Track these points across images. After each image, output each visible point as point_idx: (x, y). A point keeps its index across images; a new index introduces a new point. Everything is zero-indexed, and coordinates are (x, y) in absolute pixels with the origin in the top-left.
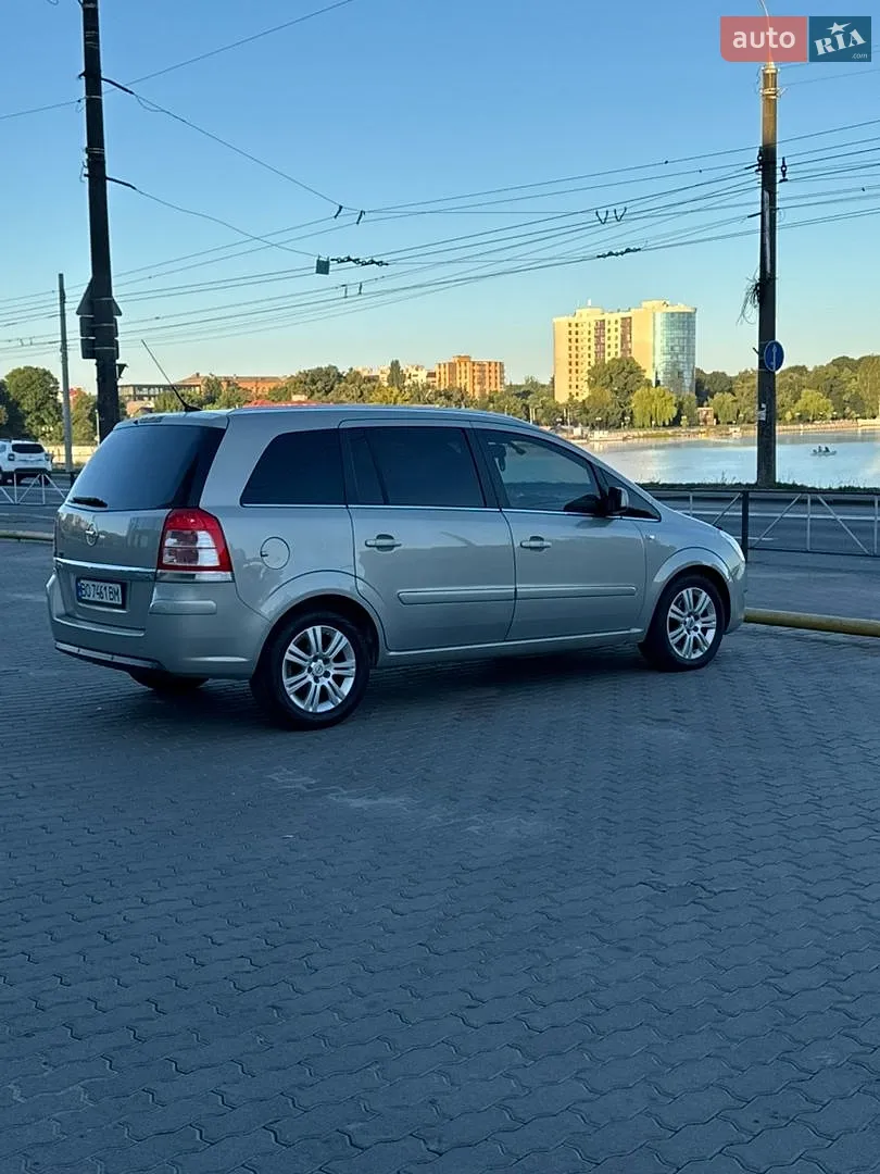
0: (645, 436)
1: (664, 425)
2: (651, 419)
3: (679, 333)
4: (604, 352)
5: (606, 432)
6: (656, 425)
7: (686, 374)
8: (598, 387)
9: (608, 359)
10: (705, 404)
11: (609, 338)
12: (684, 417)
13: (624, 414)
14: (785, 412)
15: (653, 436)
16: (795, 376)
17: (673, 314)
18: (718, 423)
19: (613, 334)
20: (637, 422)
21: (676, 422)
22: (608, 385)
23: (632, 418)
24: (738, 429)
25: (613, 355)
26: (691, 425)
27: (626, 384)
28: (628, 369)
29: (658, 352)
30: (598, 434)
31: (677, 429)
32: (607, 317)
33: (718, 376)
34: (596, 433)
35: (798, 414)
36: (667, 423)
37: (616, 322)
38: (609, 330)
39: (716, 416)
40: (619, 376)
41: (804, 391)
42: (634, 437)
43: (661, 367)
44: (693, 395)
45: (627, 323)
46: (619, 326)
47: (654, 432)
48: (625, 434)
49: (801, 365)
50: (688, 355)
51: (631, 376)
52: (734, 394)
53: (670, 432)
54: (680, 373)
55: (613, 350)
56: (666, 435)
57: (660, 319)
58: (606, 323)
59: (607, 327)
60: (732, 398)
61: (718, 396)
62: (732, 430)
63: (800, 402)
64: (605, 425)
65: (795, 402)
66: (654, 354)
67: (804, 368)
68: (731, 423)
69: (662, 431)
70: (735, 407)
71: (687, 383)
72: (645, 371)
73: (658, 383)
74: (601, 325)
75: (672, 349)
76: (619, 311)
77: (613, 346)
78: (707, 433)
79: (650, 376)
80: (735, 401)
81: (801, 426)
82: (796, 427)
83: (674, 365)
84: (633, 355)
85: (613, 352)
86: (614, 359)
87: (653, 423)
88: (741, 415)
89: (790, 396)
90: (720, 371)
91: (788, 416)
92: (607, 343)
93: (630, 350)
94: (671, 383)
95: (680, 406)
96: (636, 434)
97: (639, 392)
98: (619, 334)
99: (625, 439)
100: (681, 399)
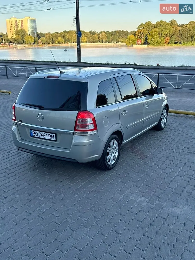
0: (29, 46)
1: (32, 44)
2: (29, 42)
3: (33, 24)
4: (18, 27)
5: (20, 45)
6: (30, 44)
7: (35, 33)
8: (17, 35)
9: (19, 29)
10: (40, 39)
11: (18, 24)
12: (36, 42)
13: (23, 41)
14: (55, 41)
15: (30, 46)
16: (57, 34)
17: (31, 20)
18: (42, 43)
19: (19, 23)
20: (26, 43)
21: (34, 43)
22: (19, 35)
23: (25, 42)
24: (47, 45)
25: (20, 28)
26: (38, 44)
27: (23, 35)
28: (23, 31)
29: (29, 28)
30: (19, 45)
31: (35, 45)
32: (18, 20)
33: (41, 33)
34: (18, 45)
35: (58, 42)
36: (33, 43)
37: (20, 21)
38: (18, 23)
39: (42, 42)
40: (22, 33)
41: (59, 37)
42: (26, 46)
43: (30, 31)
44: (37, 37)
45: (22, 21)
46: (20, 22)
47: (30, 45)
48: (24, 45)
49: (57, 32)
50: (35, 29)
51: (24, 33)
52: (45, 37)
53: (33, 45)
54: (34, 32)
55: (19, 27)
56: (33, 46)
57: (29, 21)
58: (18, 21)
59: (18, 22)
60: (45, 38)
61: (42, 38)
62: (46, 45)
63: (58, 40)
64: (20, 43)
65: (57, 39)
66: (28, 29)
67: (58, 32)
68: (45, 43)
69: (32, 45)
70: (45, 40)
71: (36, 35)
72: (27, 32)
73: (30, 34)
74: (17, 21)
75: (32, 27)
76: (20, 18)
77: (19, 26)
78: (41, 45)
79: (28, 33)
80: (45, 39)
81: (59, 44)
82: (58, 45)
83: (33, 30)
84: (24, 28)
85: (19, 28)
86: (20, 29)
87: (30, 43)
88: (47, 42)
89: (56, 38)
90: (41, 32)
91: (56, 42)
92: (18, 25)
93: (23, 27)
94: (32, 35)
95: (35, 39)
96: (26, 45)
97: (26, 36)
98: (20, 23)
99: (24, 46)
100: (35, 38)
